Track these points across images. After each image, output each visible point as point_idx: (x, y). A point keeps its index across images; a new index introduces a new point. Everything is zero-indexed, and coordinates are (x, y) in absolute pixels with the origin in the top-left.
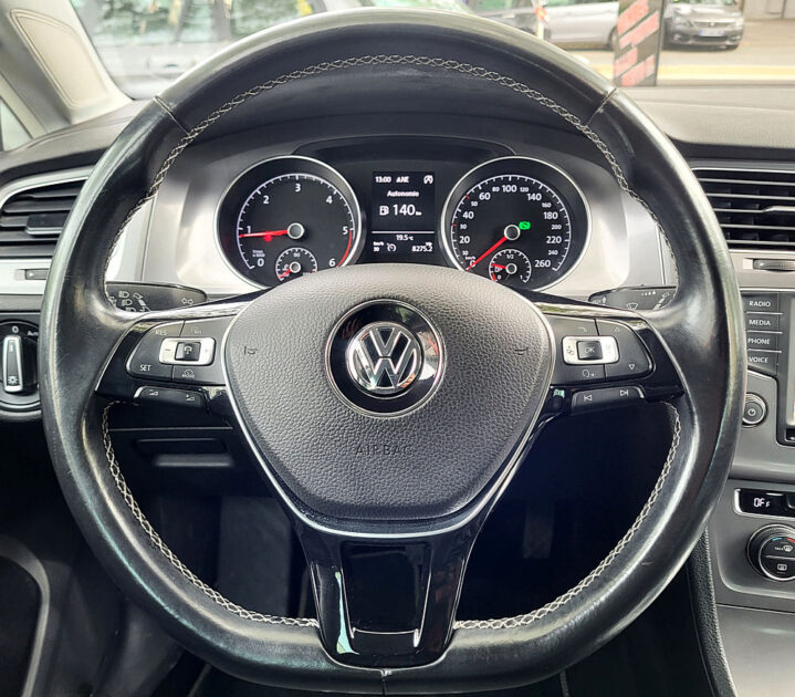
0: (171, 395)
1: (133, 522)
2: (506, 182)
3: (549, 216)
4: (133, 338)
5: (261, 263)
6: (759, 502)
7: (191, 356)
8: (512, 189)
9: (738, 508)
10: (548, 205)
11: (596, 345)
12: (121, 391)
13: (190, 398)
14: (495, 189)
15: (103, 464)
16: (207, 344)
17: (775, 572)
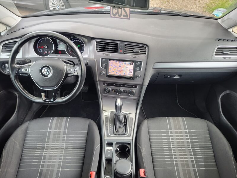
0: (24, 75)
1: (22, 88)
2: (76, 39)
3: (82, 44)
4: (19, 68)
5: (41, 51)
6: (106, 84)
7: (26, 71)
8: (77, 40)
9: (103, 85)
10: (82, 43)
11: (70, 70)
12: (19, 75)
13: (26, 75)
14: (74, 40)
15: (18, 82)
16: (28, 69)
17: (107, 92)
